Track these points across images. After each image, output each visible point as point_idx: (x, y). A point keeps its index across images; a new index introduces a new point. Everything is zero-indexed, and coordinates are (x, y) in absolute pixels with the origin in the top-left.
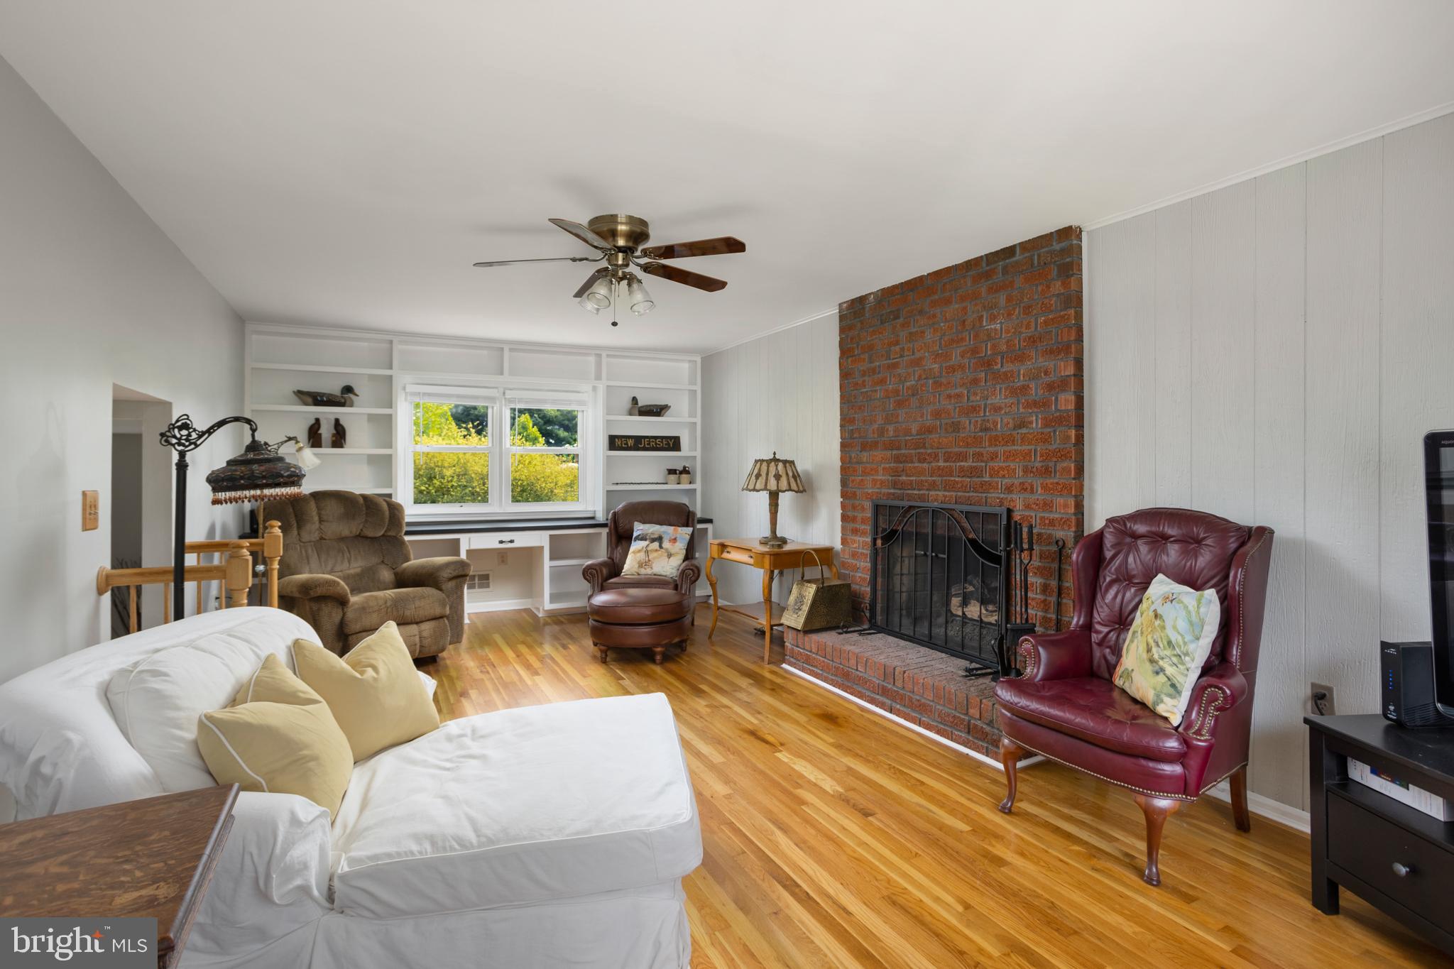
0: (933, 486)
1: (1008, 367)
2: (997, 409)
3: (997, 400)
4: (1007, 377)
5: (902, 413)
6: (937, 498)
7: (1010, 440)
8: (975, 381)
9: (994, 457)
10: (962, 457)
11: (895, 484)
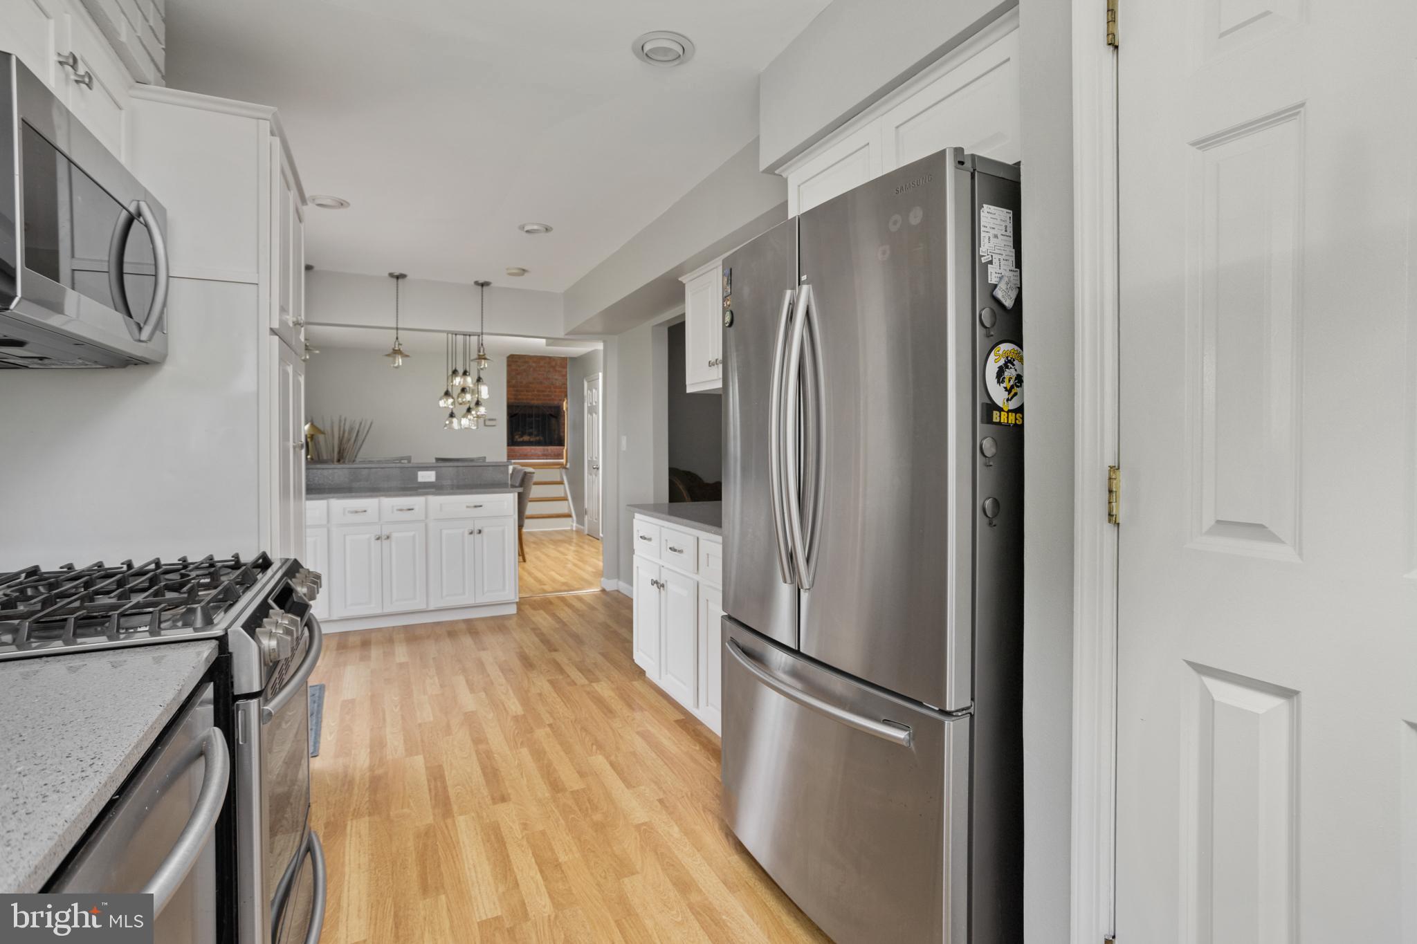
0: (533, 399)
1: (560, 369)
2: (556, 379)
3: (556, 377)
4: (559, 372)
5: (519, 377)
6: (535, 402)
7: (561, 388)
8: (549, 371)
9: (555, 392)
10: (543, 391)
11: (515, 399)
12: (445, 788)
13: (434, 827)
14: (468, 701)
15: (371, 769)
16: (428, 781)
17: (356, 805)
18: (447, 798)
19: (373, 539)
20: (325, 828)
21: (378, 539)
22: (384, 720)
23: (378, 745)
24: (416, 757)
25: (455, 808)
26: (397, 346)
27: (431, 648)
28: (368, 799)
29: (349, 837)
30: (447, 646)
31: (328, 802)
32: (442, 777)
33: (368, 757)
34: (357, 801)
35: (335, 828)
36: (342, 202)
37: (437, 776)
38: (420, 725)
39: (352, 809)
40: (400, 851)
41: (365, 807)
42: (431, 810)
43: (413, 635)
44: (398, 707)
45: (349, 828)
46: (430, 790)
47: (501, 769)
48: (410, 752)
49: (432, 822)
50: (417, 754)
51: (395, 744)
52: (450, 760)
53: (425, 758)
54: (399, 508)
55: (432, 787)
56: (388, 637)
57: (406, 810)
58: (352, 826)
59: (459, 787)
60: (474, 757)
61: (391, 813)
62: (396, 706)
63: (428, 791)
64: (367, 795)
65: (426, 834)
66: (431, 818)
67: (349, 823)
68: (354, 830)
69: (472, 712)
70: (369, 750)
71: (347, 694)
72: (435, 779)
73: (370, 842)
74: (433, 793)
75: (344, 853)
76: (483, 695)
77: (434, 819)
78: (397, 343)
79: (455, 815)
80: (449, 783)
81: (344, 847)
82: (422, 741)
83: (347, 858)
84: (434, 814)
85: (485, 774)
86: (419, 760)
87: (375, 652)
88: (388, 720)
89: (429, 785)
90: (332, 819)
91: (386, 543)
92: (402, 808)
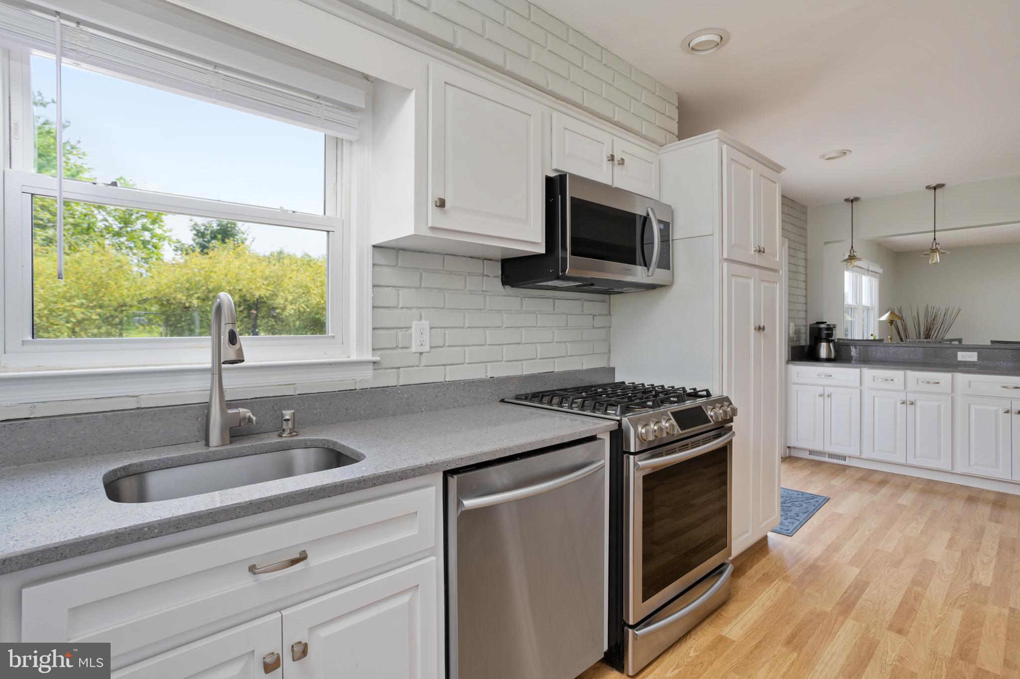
12: (858, 597)
13: (828, 614)
14: (937, 551)
15: (817, 560)
16: (850, 586)
17: (790, 574)
18: (854, 604)
19: (899, 403)
20: (763, 575)
21: (903, 403)
22: (852, 535)
23: (834, 548)
24: (854, 568)
25: (854, 613)
26: (934, 246)
27: (937, 503)
28: (799, 574)
29: (770, 588)
30: (958, 507)
31: (775, 564)
32: (862, 590)
33: (821, 552)
34: (792, 572)
35: (767, 578)
36: (844, 151)
37: (860, 586)
38: (877, 550)
39: (785, 575)
40: (792, 613)
41: (794, 578)
42: (834, 604)
43: (929, 488)
44: (870, 532)
45: (775, 583)
46: (845, 593)
47: (919, 612)
48: (853, 563)
49: (829, 611)
50: (857, 567)
51: (848, 551)
52: (880, 584)
53: (860, 572)
54: (928, 380)
55: (849, 591)
56: (906, 483)
57: (817, 594)
58: (777, 583)
59: (870, 603)
60: (903, 592)
61: (806, 590)
62: (869, 531)
63: (843, 592)
64: (801, 572)
65: (818, 615)
66: (830, 609)
67: (777, 580)
68: (776, 586)
69: (933, 562)
70: (825, 548)
71: (840, 510)
72: (855, 589)
73: (780, 597)
74: (846, 595)
75: (761, 593)
76: (958, 555)
77: (831, 611)
78: (935, 243)
79: (850, 617)
80: (865, 596)
81: (763, 591)
82: (869, 561)
83: (761, 597)
84: (834, 608)
85: (901, 606)
86: (854, 572)
87: (886, 490)
88: (856, 536)
89: (848, 589)
90: (770, 573)
91: (911, 408)
92: (816, 592)
